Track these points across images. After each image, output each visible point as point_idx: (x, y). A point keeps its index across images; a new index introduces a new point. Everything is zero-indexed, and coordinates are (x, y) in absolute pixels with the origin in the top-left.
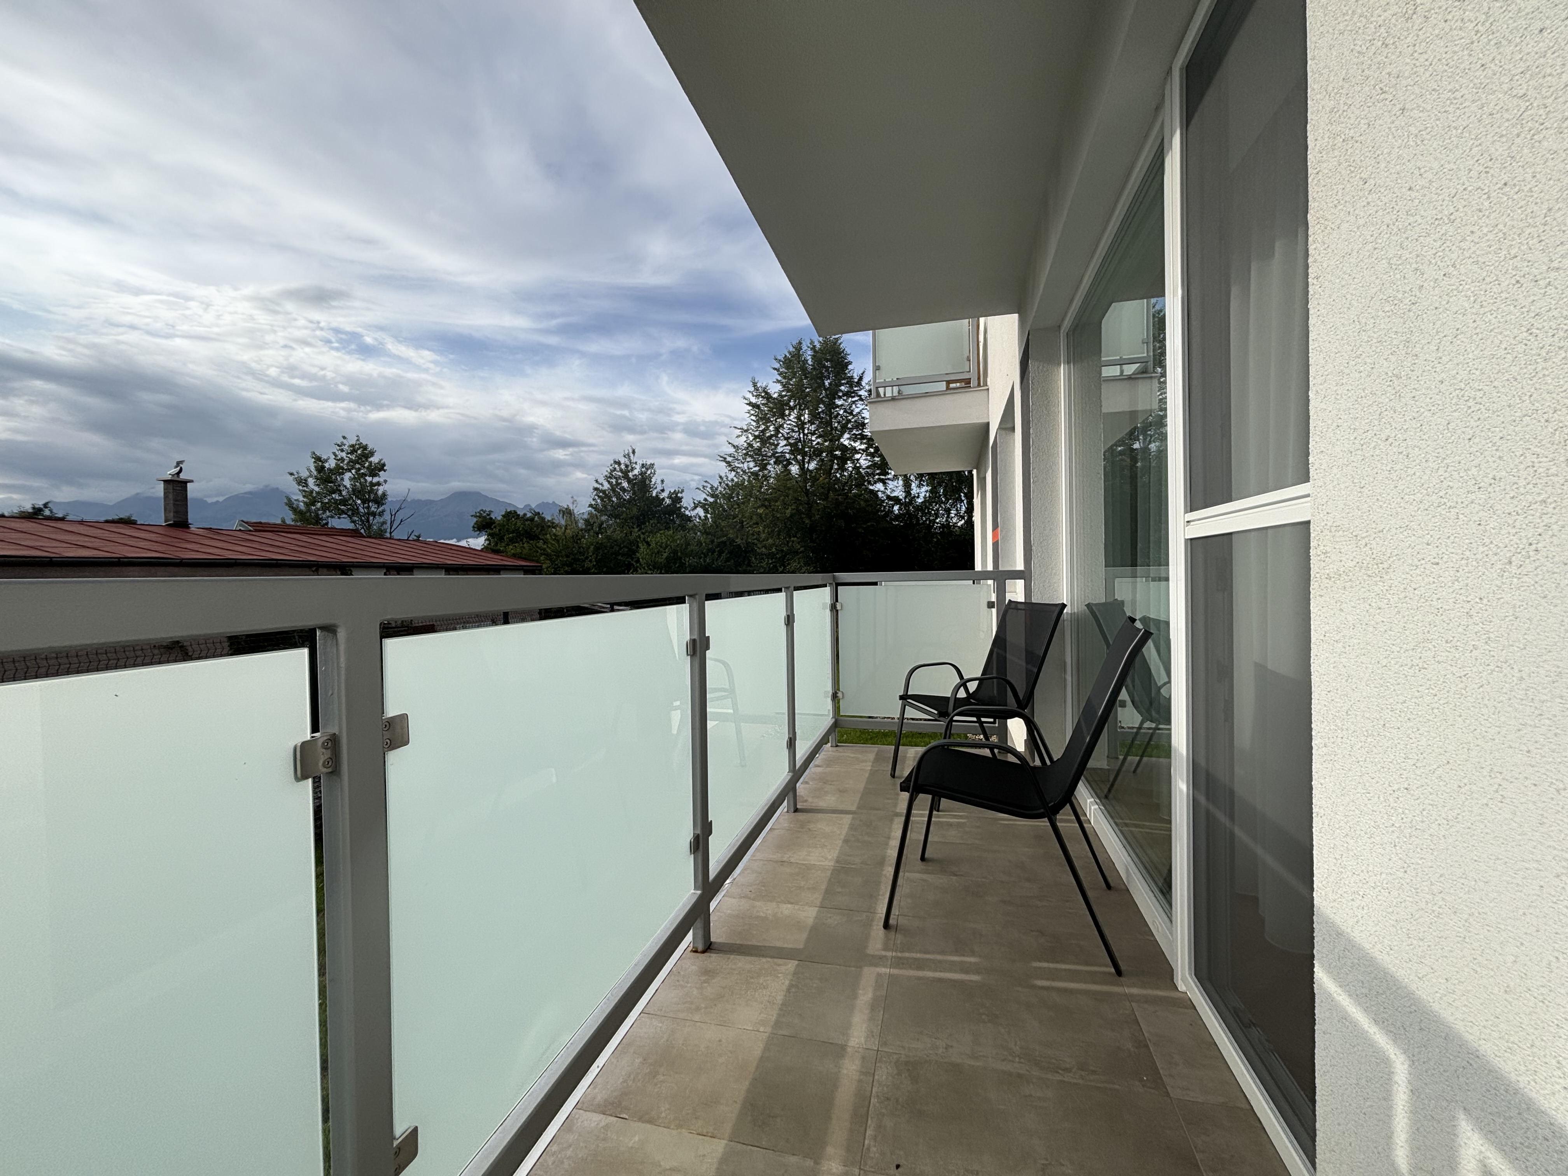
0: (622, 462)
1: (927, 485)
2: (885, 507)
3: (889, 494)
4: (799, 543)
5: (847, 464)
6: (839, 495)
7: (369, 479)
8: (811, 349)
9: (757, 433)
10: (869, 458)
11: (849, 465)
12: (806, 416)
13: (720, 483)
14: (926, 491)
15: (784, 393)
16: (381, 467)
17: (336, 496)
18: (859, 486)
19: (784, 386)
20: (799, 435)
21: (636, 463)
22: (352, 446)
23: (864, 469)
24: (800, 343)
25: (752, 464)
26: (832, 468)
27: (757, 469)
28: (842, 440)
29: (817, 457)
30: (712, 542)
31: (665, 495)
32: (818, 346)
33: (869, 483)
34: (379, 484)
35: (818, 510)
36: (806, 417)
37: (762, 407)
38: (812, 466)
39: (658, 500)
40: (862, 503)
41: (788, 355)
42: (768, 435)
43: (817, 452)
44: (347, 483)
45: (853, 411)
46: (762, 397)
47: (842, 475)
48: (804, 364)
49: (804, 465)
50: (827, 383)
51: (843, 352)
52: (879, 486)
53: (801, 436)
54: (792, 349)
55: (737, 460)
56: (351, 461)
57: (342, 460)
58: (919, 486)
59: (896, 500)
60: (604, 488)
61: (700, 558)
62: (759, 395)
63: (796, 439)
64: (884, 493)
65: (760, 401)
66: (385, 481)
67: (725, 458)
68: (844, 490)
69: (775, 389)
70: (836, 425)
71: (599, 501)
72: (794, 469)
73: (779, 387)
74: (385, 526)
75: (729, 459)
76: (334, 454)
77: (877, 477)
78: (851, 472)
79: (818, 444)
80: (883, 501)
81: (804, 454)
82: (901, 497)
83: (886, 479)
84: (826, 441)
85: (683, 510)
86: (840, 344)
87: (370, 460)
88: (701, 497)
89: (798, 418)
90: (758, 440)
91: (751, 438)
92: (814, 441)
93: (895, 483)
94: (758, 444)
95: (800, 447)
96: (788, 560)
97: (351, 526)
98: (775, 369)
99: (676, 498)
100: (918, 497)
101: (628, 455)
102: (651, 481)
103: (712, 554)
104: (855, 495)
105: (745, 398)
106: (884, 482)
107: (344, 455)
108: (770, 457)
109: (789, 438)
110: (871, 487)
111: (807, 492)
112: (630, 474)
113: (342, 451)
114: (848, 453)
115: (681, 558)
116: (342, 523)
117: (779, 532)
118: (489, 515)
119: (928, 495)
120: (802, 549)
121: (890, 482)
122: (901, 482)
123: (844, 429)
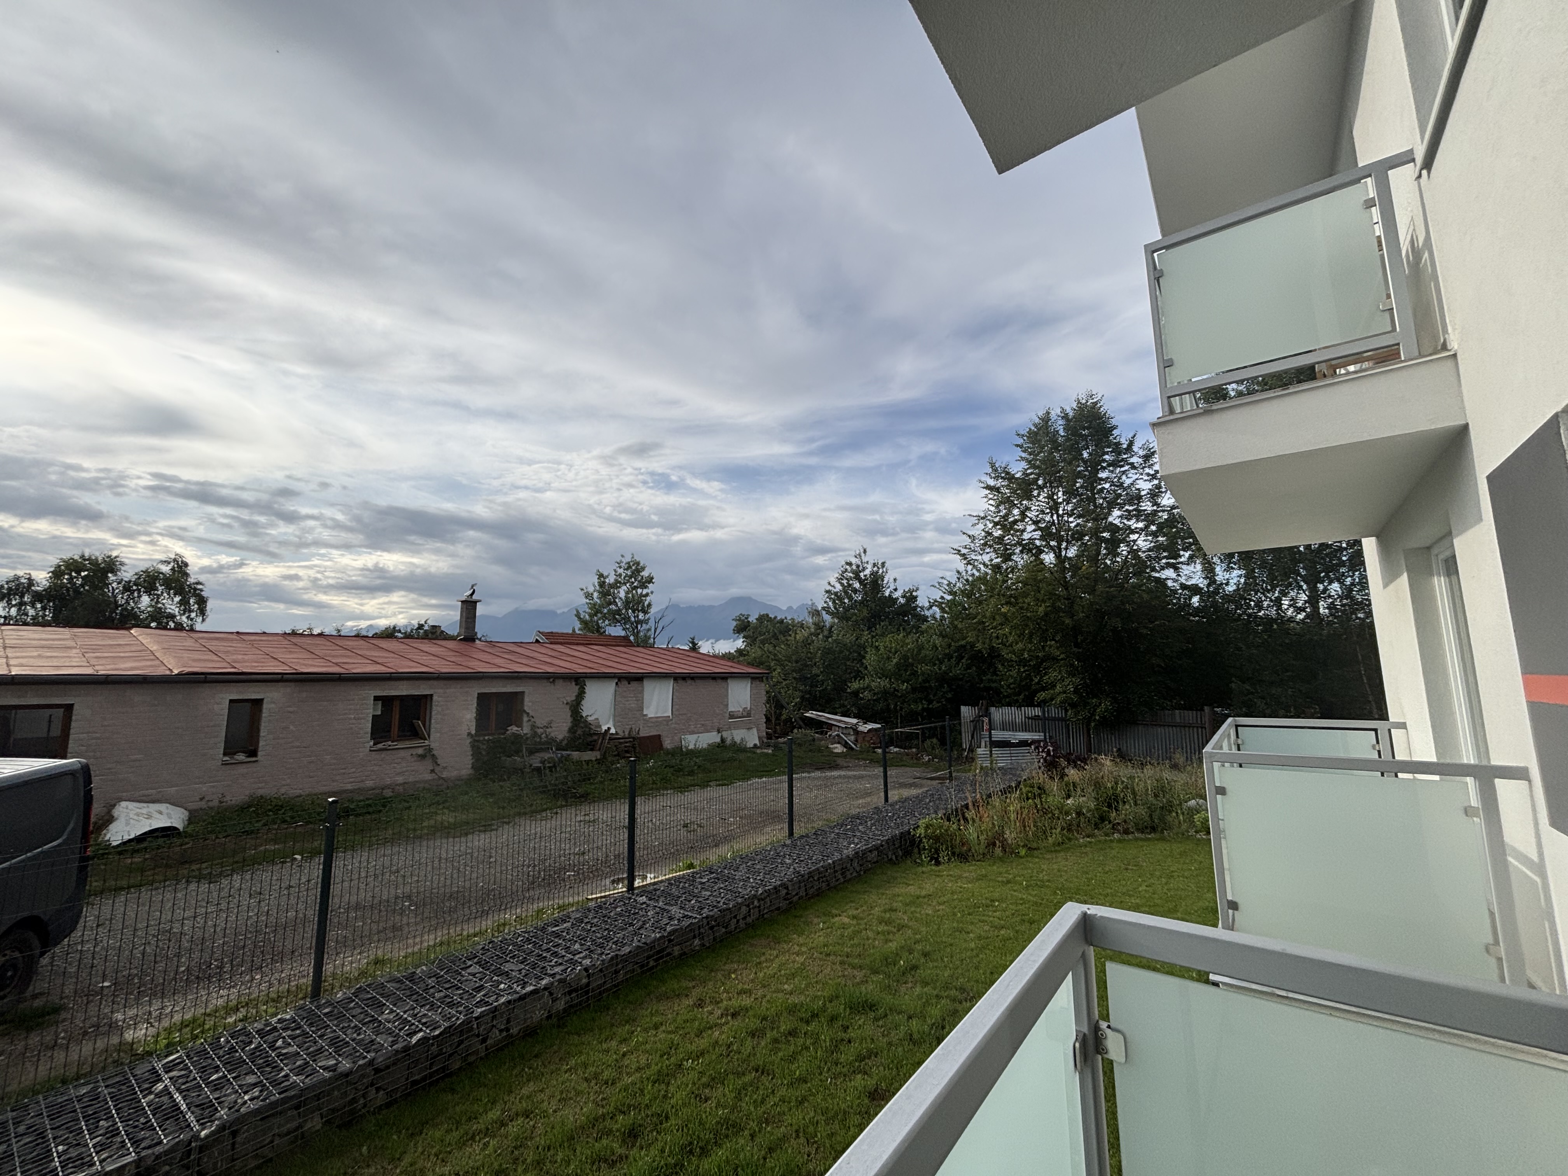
0: (854, 562)
1: (1240, 569)
2: (1179, 599)
3: (1184, 582)
4: (1058, 648)
5: (1119, 547)
6: (1110, 587)
7: (639, 591)
8: (1063, 418)
9: (997, 519)
10: (1150, 538)
11: (1123, 549)
12: (1060, 494)
13: (959, 579)
14: (1240, 576)
15: (1029, 471)
16: (650, 580)
17: (613, 607)
18: (1138, 574)
19: (1029, 462)
20: (1052, 516)
21: (867, 562)
22: (628, 563)
23: (1144, 552)
24: (1048, 413)
25: (993, 555)
26: (1099, 553)
27: (999, 560)
28: (1110, 519)
29: (1077, 542)
30: (950, 646)
31: (896, 595)
32: (1071, 414)
33: (1153, 569)
34: (647, 595)
35: (1083, 607)
36: (1060, 496)
37: (1003, 490)
38: (1072, 552)
39: (892, 600)
40: (1145, 596)
41: (1033, 428)
42: (1011, 520)
43: (1078, 535)
44: (622, 594)
45: (1123, 483)
46: (1002, 478)
47: (1113, 562)
48: (1054, 436)
49: (1060, 551)
50: (1085, 455)
51: (1105, 414)
52: (1170, 573)
53: (1055, 517)
54: (1037, 421)
55: (974, 551)
56: (627, 575)
57: (620, 575)
58: (1229, 569)
59: (1195, 590)
60: (837, 590)
61: (935, 665)
62: (998, 476)
63: (1049, 522)
64: (1175, 581)
65: (999, 483)
66: (652, 593)
67: (959, 551)
68: (1117, 579)
69: (1018, 469)
70: (1101, 501)
71: (830, 604)
72: (1049, 558)
73: (1024, 465)
74: (649, 633)
75: (964, 551)
76: (615, 571)
77: (1164, 561)
78: (1126, 557)
79: (1078, 525)
80: (1175, 592)
81: (1060, 540)
82: (1201, 585)
83: (1179, 563)
84: (1088, 521)
85: (919, 609)
86: (1101, 407)
87: (642, 574)
88: (937, 595)
89: (1050, 497)
90: (998, 527)
91: (990, 525)
92: (1072, 522)
93: (1191, 568)
94: (1000, 532)
95: (1054, 531)
96: (1044, 669)
97: (623, 633)
98: (1017, 446)
99: (911, 598)
100: (1227, 584)
101: (860, 555)
102: (883, 581)
103: (949, 660)
104: (1134, 586)
105: (980, 481)
106: (1176, 568)
107: (621, 571)
108: (1015, 545)
109: (1039, 522)
110: (1157, 575)
111: (1066, 585)
112: (862, 575)
113: (620, 567)
114: (1118, 535)
115: (912, 665)
116: (617, 631)
117: (1031, 635)
118: (747, 618)
119: (1242, 580)
120: (1062, 656)
121: (1184, 567)
122: (1199, 567)
123: (1112, 504)
